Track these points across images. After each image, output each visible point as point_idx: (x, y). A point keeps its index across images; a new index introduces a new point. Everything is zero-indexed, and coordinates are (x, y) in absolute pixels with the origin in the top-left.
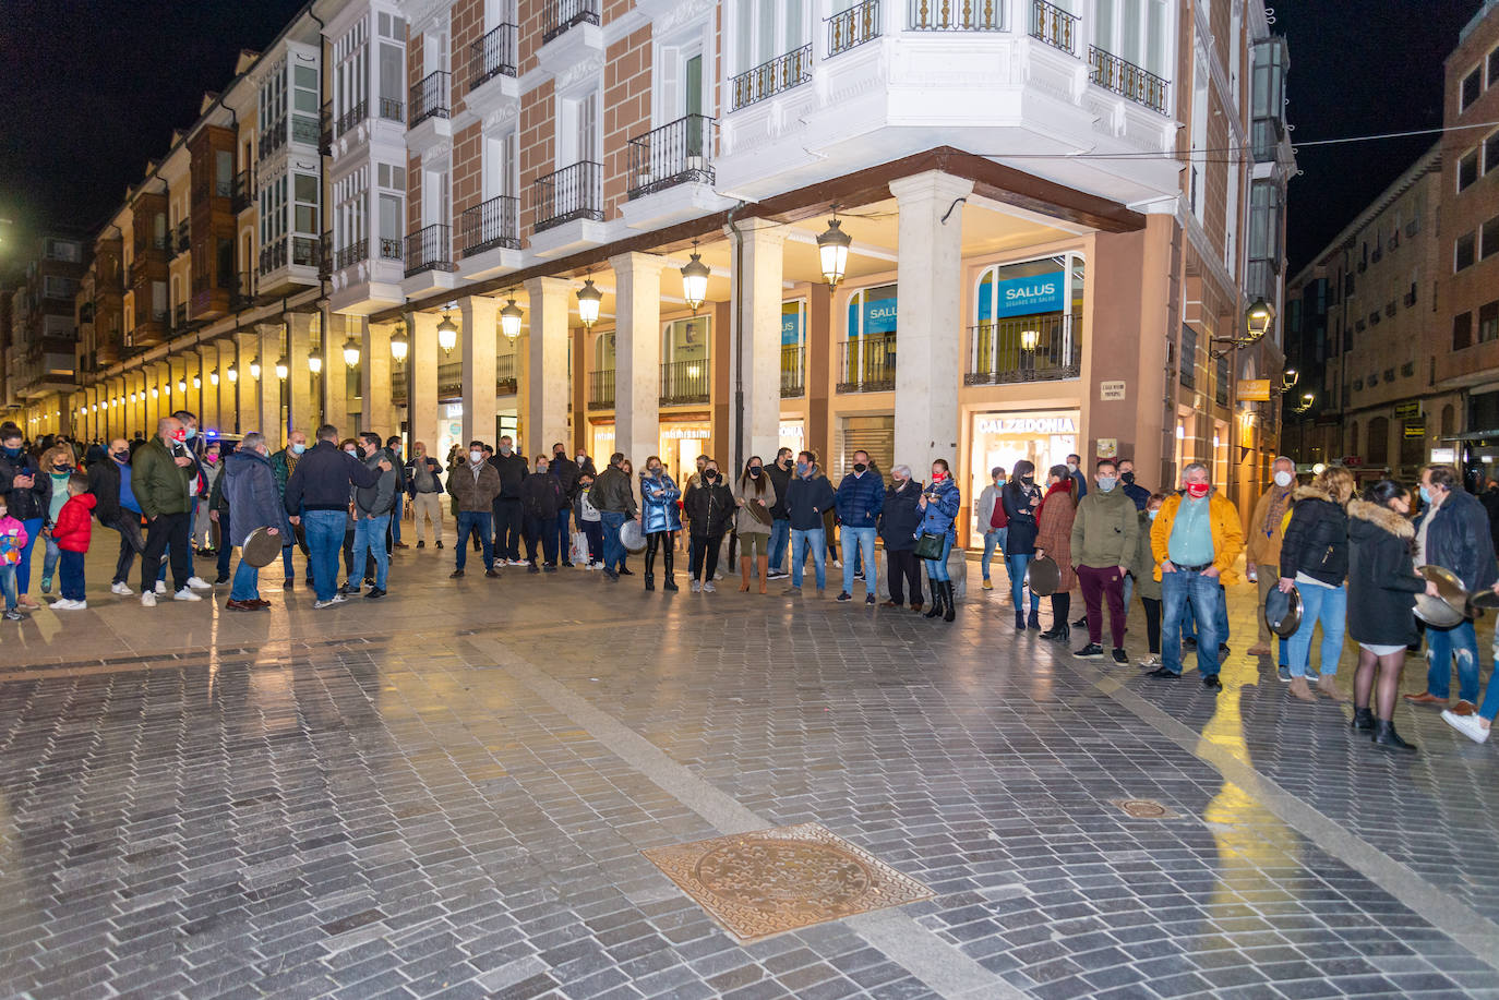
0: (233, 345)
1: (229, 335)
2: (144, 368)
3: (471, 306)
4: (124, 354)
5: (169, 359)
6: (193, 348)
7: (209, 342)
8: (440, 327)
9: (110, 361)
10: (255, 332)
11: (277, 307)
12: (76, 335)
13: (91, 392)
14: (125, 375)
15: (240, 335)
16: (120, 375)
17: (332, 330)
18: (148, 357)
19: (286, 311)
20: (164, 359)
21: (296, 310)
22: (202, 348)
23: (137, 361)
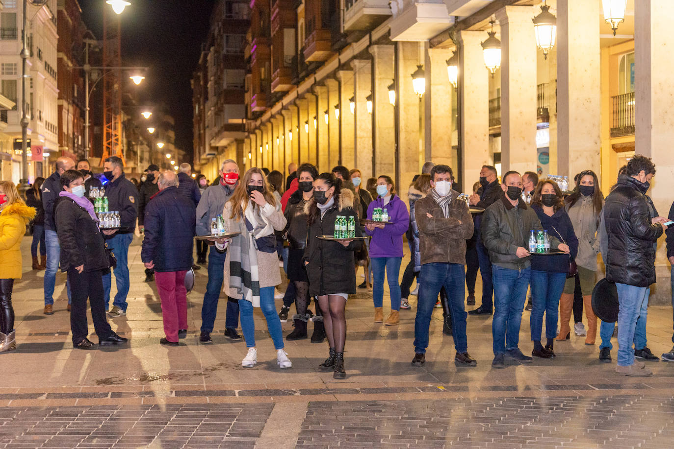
0: (337, 83)
1: (333, 75)
2: (283, 112)
3: (507, 18)
4: (270, 100)
5: (298, 102)
6: (311, 90)
7: (322, 83)
8: (484, 45)
9: (263, 108)
10: (351, 69)
11: (365, 41)
12: (243, 87)
13: (252, 136)
14: (272, 120)
15: (342, 74)
16: (269, 120)
17: (405, 59)
18: (286, 100)
19: (371, 44)
20: (294, 103)
21: (378, 42)
22: (318, 89)
23: (278, 107)
